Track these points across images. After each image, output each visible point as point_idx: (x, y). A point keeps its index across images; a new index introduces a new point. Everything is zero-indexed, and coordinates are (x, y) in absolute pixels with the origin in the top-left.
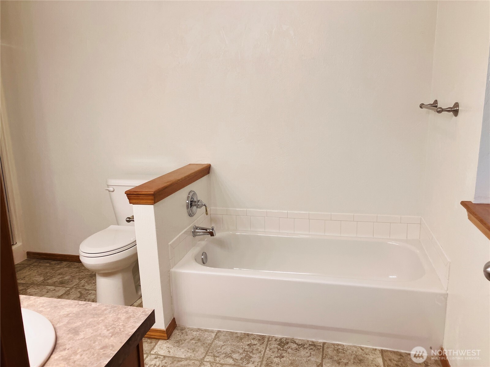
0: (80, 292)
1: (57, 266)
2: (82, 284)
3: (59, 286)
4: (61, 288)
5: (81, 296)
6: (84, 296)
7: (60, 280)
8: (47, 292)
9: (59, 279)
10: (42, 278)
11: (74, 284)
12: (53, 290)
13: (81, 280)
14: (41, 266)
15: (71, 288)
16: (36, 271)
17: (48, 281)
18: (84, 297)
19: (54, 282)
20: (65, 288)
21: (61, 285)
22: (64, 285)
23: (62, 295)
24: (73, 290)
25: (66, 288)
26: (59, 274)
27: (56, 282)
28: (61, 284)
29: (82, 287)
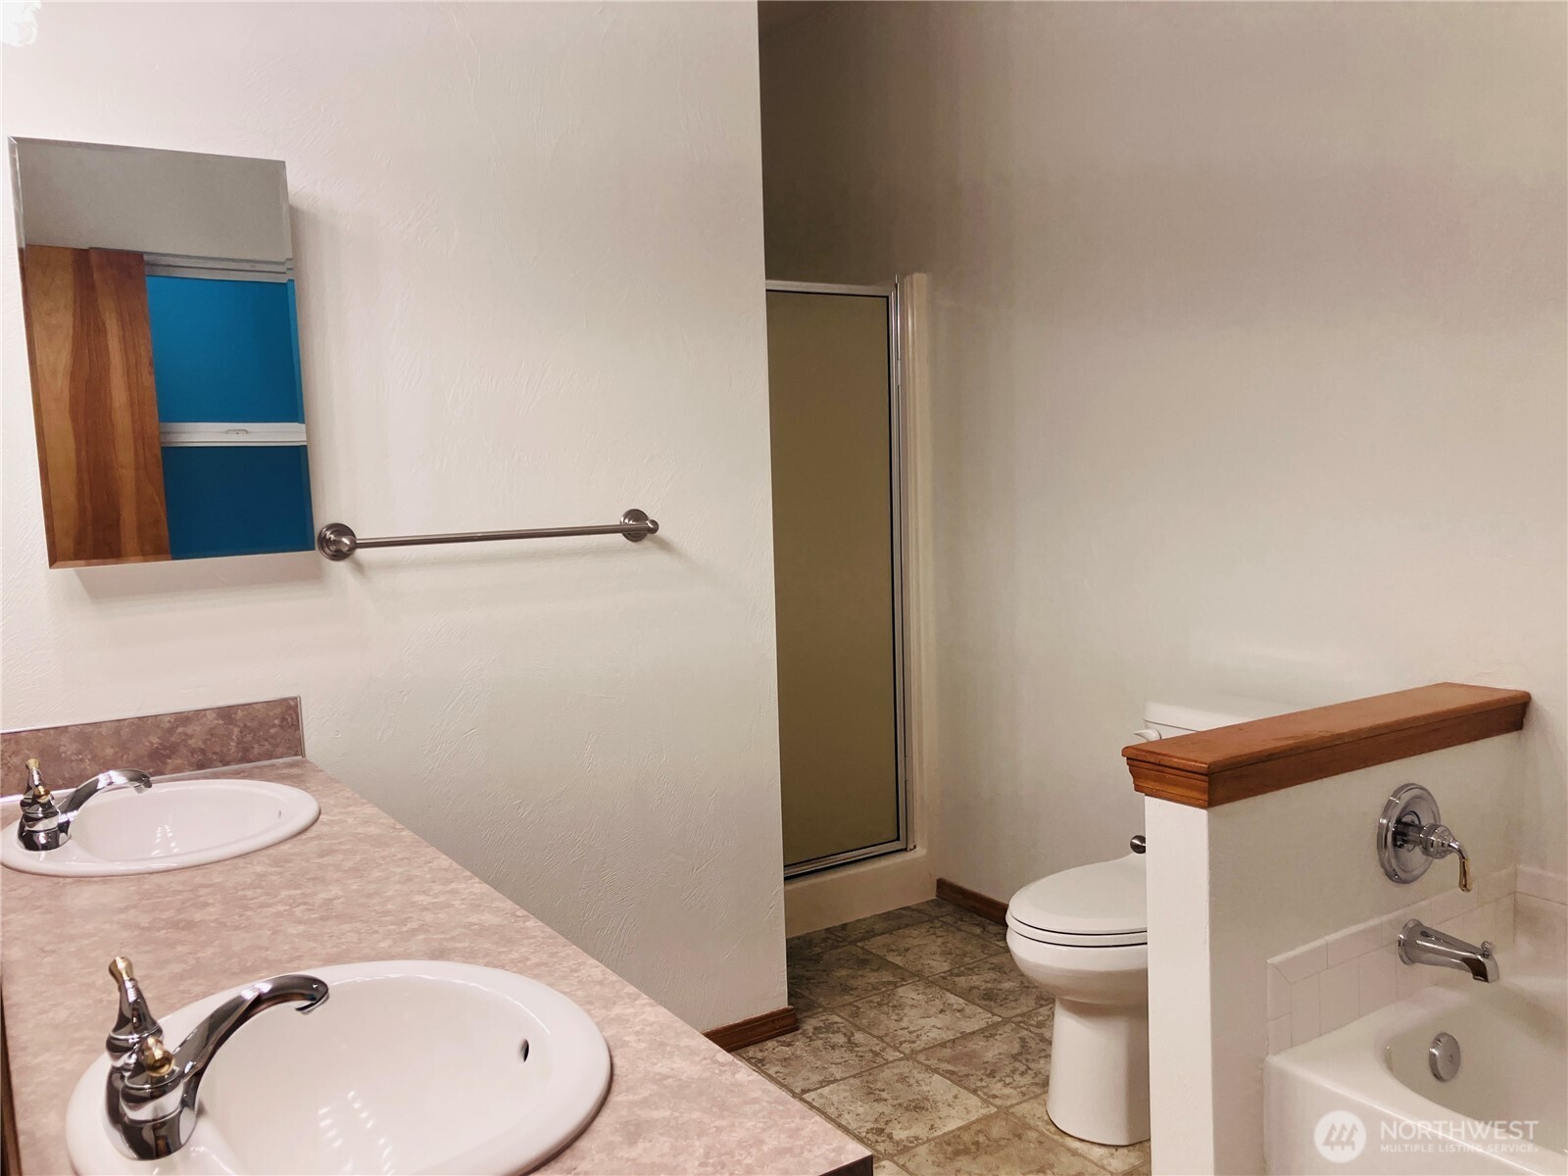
0: (1022, 1040)
1: (998, 943)
2: (1040, 1018)
3: (978, 1005)
4: (980, 1010)
5: (1020, 1054)
6: (1029, 1057)
7: (989, 985)
8: (942, 1011)
9: (986, 982)
10: (946, 967)
11: (1018, 1011)
12: (958, 1011)
13: (1042, 1006)
14: (960, 930)
15: (1006, 1021)
16: (940, 941)
17: (956, 979)
18: (1027, 1060)
19: (972, 988)
20: (990, 1015)
21: (983, 1002)
22: (992, 1003)
23: (974, 1033)
24: (1008, 1028)
25: (994, 1015)
26: (993, 969)
27: (975, 988)
28: (986, 1000)
29: (1035, 1026)
